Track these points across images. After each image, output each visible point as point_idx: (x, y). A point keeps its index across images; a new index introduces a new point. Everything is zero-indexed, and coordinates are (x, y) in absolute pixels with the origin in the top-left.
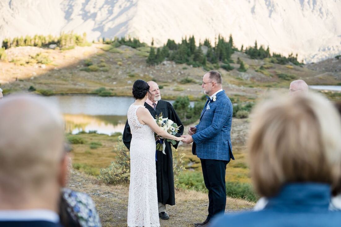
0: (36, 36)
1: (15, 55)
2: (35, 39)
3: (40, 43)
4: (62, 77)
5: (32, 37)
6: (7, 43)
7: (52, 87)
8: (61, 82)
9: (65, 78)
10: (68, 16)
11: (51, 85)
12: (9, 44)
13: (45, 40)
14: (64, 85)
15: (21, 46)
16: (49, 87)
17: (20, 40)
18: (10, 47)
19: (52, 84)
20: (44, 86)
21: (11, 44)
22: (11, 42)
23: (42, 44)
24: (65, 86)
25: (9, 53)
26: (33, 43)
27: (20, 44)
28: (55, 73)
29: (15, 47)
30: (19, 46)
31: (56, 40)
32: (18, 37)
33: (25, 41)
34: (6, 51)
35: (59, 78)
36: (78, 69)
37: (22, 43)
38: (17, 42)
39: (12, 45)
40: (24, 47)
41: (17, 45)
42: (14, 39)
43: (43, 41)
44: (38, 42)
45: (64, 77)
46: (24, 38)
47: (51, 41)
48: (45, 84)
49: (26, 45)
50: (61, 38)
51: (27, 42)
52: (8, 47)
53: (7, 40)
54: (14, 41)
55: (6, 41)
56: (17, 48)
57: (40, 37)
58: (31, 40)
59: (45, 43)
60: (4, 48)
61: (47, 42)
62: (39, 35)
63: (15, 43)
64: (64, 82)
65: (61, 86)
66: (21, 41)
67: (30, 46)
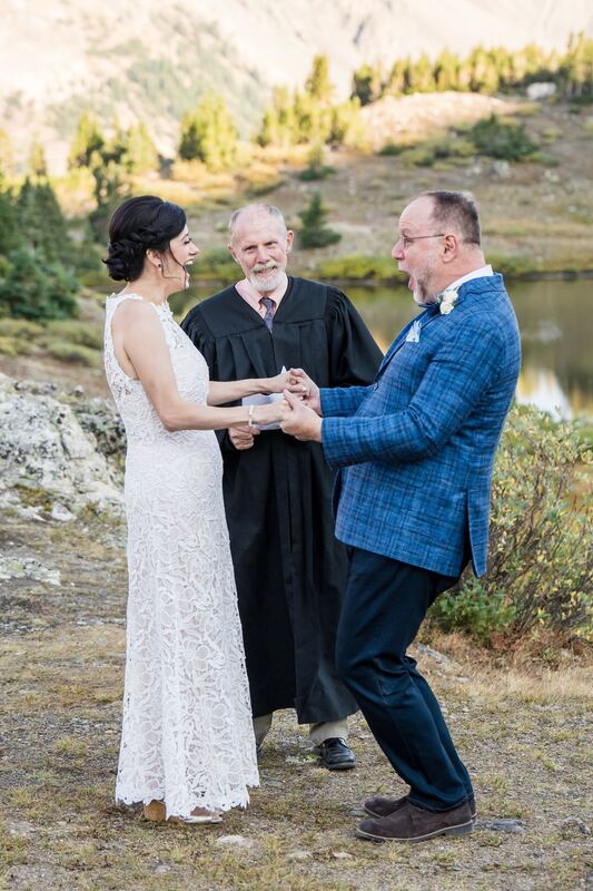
0: (476, 52)
1: (399, 128)
2: (474, 65)
3: (492, 81)
4: (572, 209)
5: (464, 56)
6: (368, 80)
7: (531, 247)
8: (566, 226)
9: (583, 213)
11: (530, 240)
12: (375, 87)
13: (511, 67)
14: (579, 236)
15: (421, 92)
16: (521, 245)
17: (417, 68)
18: (380, 97)
19: (534, 233)
20: (502, 242)
21: (383, 87)
22: (385, 78)
23: (501, 80)
24: (577, 243)
25: (376, 122)
26: (464, 79)
27: (419, 84)
28: (546, 194)
29: (397, 97)
30: (412, 93)
31: (554, 67)
32: (409, 60)
33: (436, 75)
34: (366, 112)
35: (559, 211)
37: (426, 80)
38: (407, 76)
39: (387, 90)
40: (433, 97)
41: (407, 86)
42: (396, 66)
43: (506, 72)
44: (485, 75)
45: (579, 206)
46: (433, 60)
47: (533, 69)
48: (507, 236)
49: (437, 90)
50: (571, 57)
51: (442, 76)
52: (372, 97)
53: (369, 69)
54: (394, 74)
55: (364, 75)
56: (407, 99)
57: (492, 57)
58: (457, 70)
59: (512, 77)
60: (357, 100)
61: (520, 75)
62: (487, 48)
63: (399, 81)
64: (580, 228)
65: (565, 242)
66: (422, 75)
67: (455, 89)
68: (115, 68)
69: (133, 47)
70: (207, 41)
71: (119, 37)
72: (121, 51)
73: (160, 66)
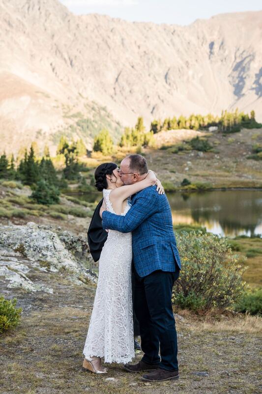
0: (192, 117)
1: (166, 141)
2: (191, 120)
3: (197, 125)
4: (224, 167)
5: (188, 118)
6: (156, 125)
7: (211, 180)
8: (222, 173)
9: (228, 169)
10: (238, 90)
11: (210, 177)
12: (158, 127)
13: (203, 121)
14: (226, 176)
15: (174, 129)
16: (207, 179)
17: (172, 121)
18: (160, 131)
19: (212, 175)
20: (201, 178)
21: (161, 127)
22: (162, 124)
23: (200, 125)
24: (228, 178)
25: (159, 139)
26: (188, 125)
27: (173, 126)
28: (215, 162)
29: (166, 131)
30: (171, 129)
31: (217, 121)
32: (169, 118)
33: (179, 123)
34: (156, 135)
35: (220, 168)
36: (244, 157)
37: (175, 125)
38: (169, 124)
39: (162, 129)
40: (178, 131)
41: (169, 128)
42: (165, 121)
43: (202, 123)
44: (195, 124)
45: (226, 166)
46: (178, 119)
47: (210, 122)
48: (202, 176)
49: (179, 128)
50: (223, 118)
51: (180, 124)
52: (157, 131)
53: (157, 122)
54: (165, 123)
55: (155, 123)
56: (169, 131)
57: (197, 118)
58: (186, 122)
59: (203, 125)
60: (152, 132)
61: (206, 124)
62: (195, 115)
63: (166, 126)
64: (227, 174)
65: (222, 178)
66: (174, 123)
67: (185, 128)
68: (72, 122)
69: (78, 115)
70: (103, 113)
71: (74, 111)
72: (74, 116)
73: (87, 121)
